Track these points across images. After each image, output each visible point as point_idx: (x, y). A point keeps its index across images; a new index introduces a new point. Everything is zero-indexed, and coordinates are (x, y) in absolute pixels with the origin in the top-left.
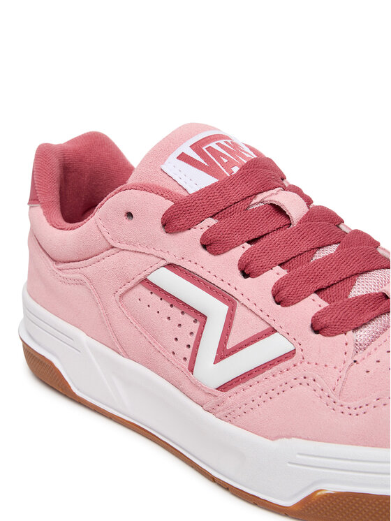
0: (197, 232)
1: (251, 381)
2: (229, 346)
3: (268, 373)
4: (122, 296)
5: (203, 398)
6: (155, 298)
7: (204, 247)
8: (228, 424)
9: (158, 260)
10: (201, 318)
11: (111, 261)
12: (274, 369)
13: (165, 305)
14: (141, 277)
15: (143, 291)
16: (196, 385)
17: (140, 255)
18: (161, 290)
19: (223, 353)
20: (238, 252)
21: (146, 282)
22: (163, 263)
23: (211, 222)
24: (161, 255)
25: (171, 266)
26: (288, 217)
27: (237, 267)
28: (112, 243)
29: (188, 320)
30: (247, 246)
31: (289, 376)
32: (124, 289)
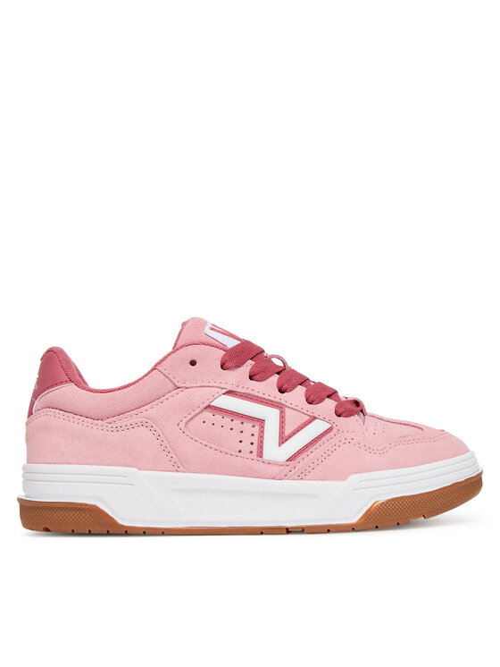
1: (309, 450)
2: (287, 433)
3: (320, 442)
4: (186, 423)
5: (274, 470)
6: (218, 418)
7: (252, 378)
9: (219, 390)
10: (262, 422)
12: (324, 439)
13: (227, 419)
14: (205, 405)
15: (208, 415)
16: (269, 464)
17: (204, 388)
18: (223, 411)
19: (283, 439)
21: (209, 408)
22: (224, 391)
23: (251, 362)
24: (223, 386)
25: (230, 393)
28: (179, 385)
29: (248, 426)
31: (335, 441)
32: (189, 417)
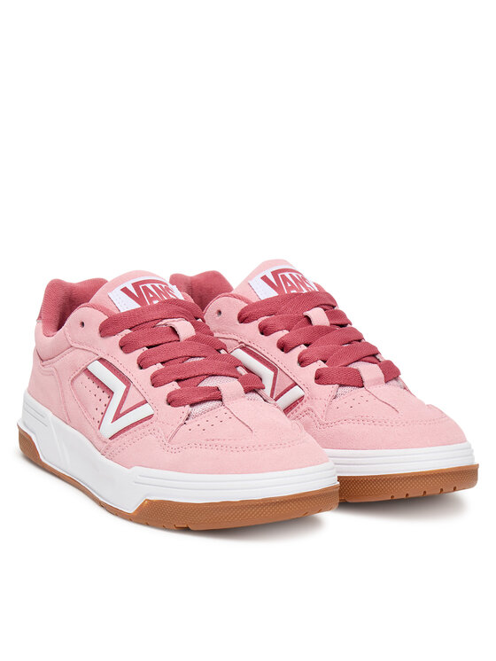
0: (118, 337)
1: (126, 433)
4: (72, 381)
5: (100, 445)
6: (90, 381)
7: (121, 347)
8: (111, 462)
10: (111, 393)
11: (69, 356)
13: (95, 386)
14: (84, 367)
15: (84, 377)
16: (99, 437)
17: (84, 352)
18: (94, 376)
19: (117, 416)
20: (138, 353)
21: (86, 371)
22: (97, 357)
23: (128, 331)
24: (97, 352)
25: (101, 360)
26: (178, 335)
27: (136, 362)
28: (71, 344)
29: (105, 395)
30: (146, 349)
31: (146, 429)
32: (74, 375)
